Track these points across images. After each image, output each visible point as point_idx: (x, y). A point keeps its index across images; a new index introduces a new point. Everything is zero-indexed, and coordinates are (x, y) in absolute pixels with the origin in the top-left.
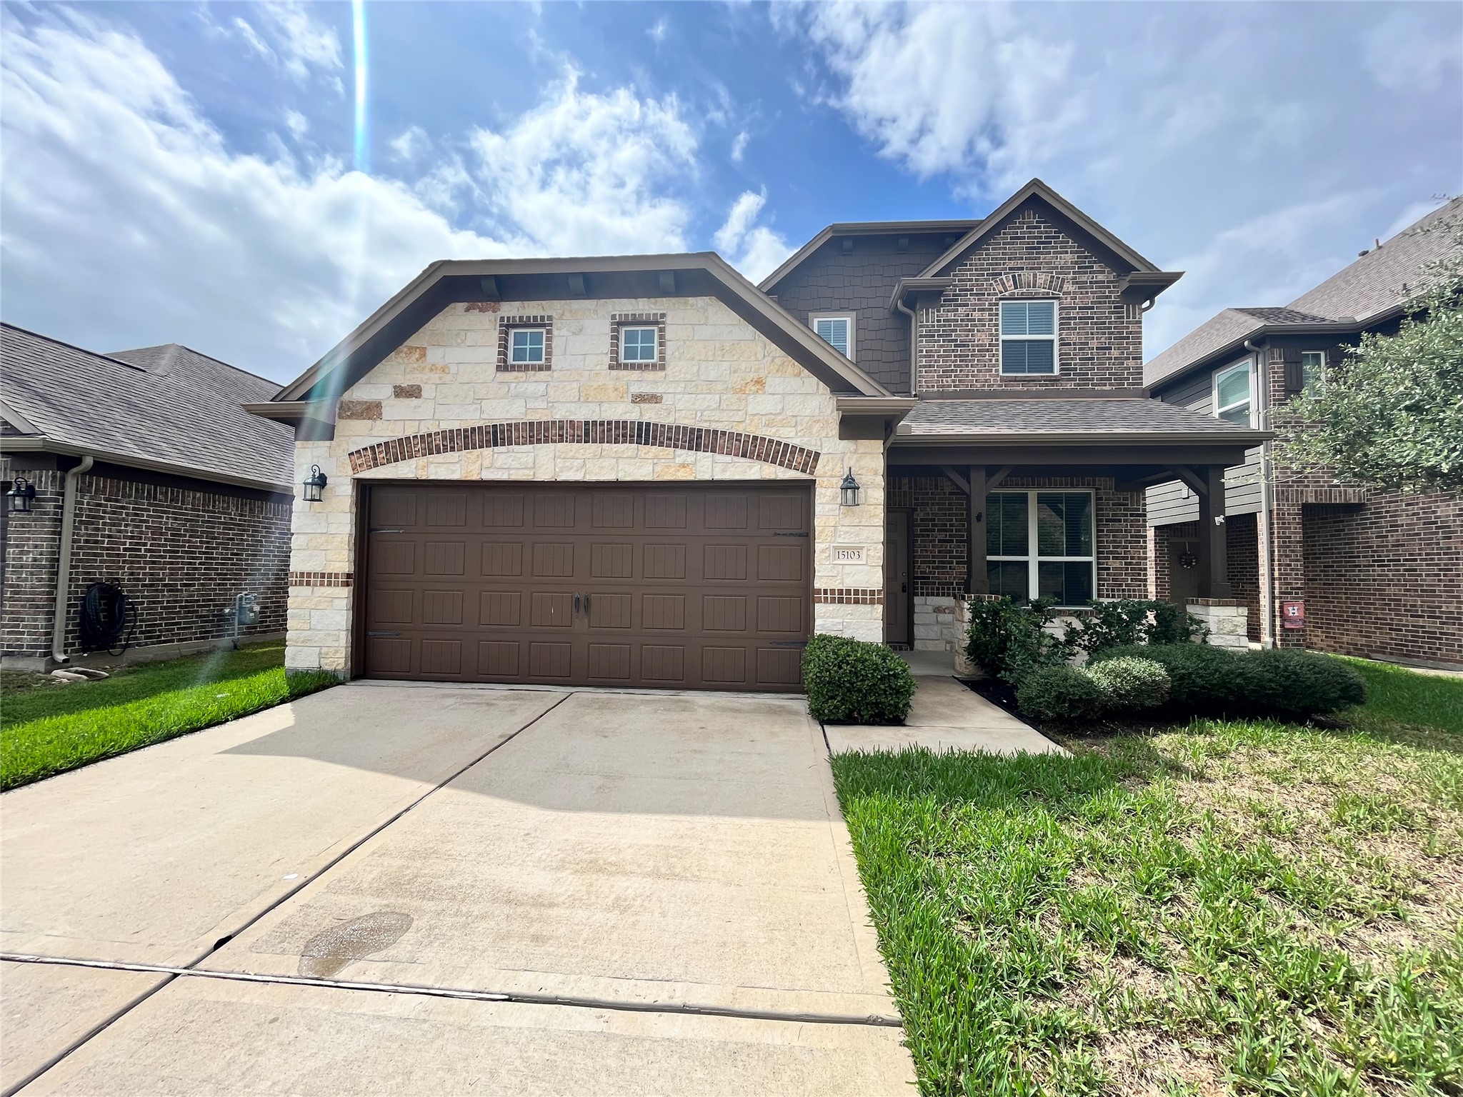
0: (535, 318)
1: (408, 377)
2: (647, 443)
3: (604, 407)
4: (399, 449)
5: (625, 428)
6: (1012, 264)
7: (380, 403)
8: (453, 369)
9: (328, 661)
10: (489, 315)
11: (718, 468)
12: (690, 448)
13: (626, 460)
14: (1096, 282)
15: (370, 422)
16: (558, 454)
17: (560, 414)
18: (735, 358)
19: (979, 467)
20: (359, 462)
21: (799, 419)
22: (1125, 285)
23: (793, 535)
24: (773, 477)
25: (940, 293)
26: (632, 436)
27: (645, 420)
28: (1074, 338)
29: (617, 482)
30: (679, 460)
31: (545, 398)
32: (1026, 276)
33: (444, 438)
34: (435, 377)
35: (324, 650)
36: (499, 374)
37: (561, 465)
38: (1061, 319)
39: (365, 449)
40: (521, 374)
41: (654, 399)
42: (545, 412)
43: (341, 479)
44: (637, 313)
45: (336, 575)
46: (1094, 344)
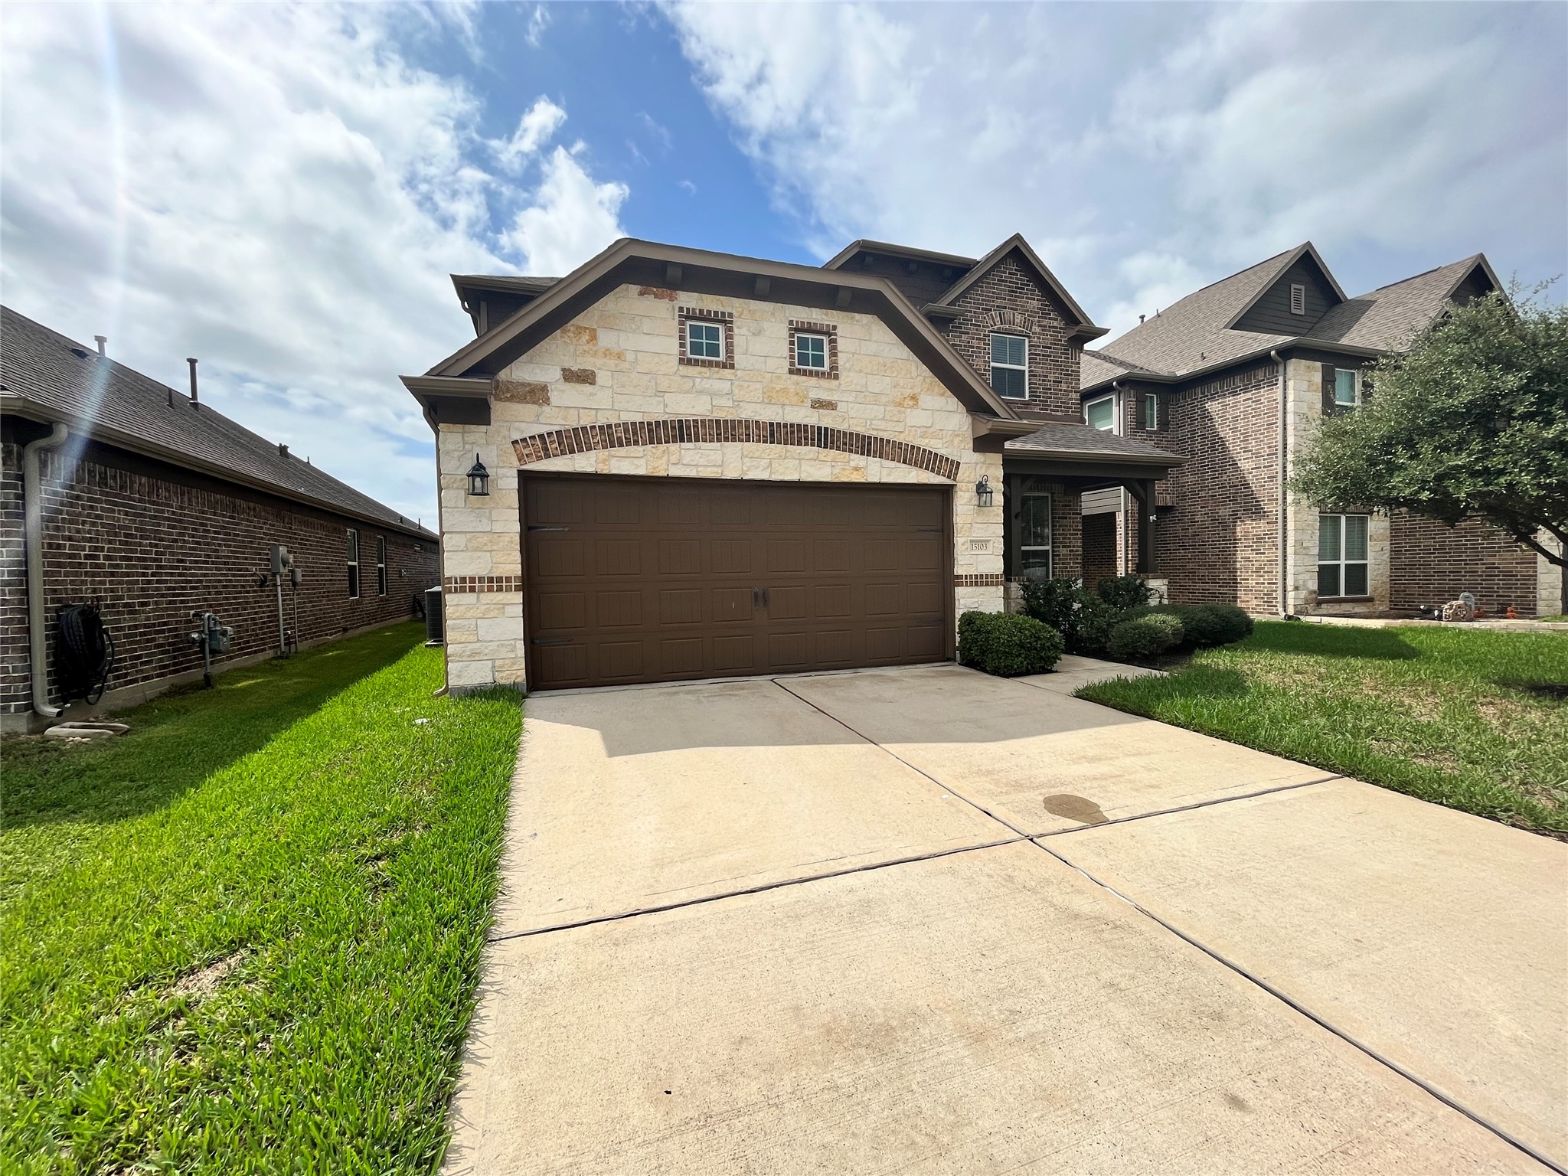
0: (716, 313)
1: (579, 360)
2: (826, 447)
3: (788, 409)
4: (575, 440)
5: (806, 431)
6: (998, 302)
7: (546, 386)
8: (630, 357)
9: (504, 674)
10: (664, 304)
11: (885, 472)
12: (862, 454)
13: (807, 462)
14: (1053, 327)
15: (535, 407)
16: (745, 453)
17: (747, 413)
18: (895, 374)
19: (1016, 475)
20: (526, 451)
21: (944, 432)
22: (1073, 333)
23: (932, 531)
24: (926, 481)
25: (952, 320)
26: (813, 440)
27: (823, 425)
28: (1039, 371)
29: (799, 482)
30: (853, 464)
31: (730, 396)
32: (1008, 314)
33: (626, 431)
34: (611, 363)
35: (497, 663)
36: (681, 367)
37: (748, 464)
38: (1029, 354)
39: (533, 438)
40: (704, 369)
41: (831, 406)
42: (731, 409)
43: (505, 470)
44: (812, 321)
45: (508, 579)
46: (1051, 377)
